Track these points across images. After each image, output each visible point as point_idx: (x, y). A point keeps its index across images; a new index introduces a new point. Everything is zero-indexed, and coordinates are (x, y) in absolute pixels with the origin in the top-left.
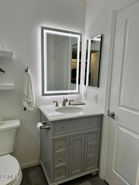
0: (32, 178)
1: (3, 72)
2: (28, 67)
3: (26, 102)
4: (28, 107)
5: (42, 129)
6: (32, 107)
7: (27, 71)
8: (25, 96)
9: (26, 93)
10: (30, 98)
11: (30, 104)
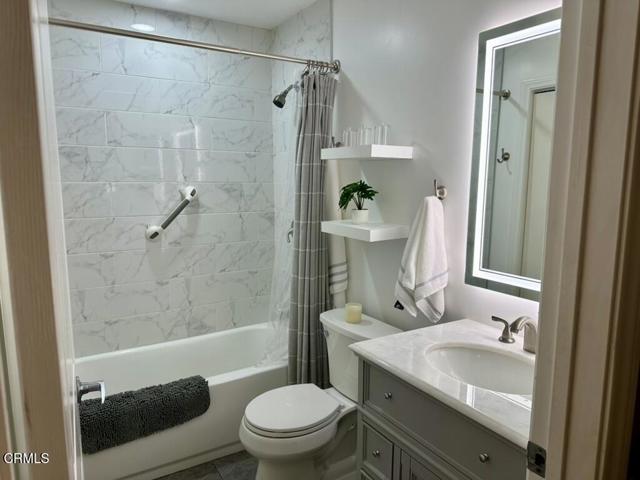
2: (435, 181)
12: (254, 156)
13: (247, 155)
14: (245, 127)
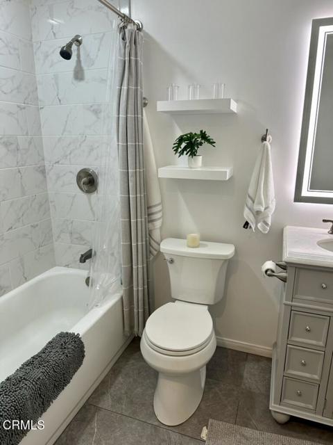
0: (245, 375)
1: (212, 143)
2: (267, 130)
3: (250, 209)
4: (254, 222)
5: (269, 275)
6: (267, 224)
7: (264, 139)
8: (249, 196)
9: (251, 191)
10: (260, 203)
11: (260, 217)
12: (24, 108)
13: (18, 106)
14: (14, 77)
